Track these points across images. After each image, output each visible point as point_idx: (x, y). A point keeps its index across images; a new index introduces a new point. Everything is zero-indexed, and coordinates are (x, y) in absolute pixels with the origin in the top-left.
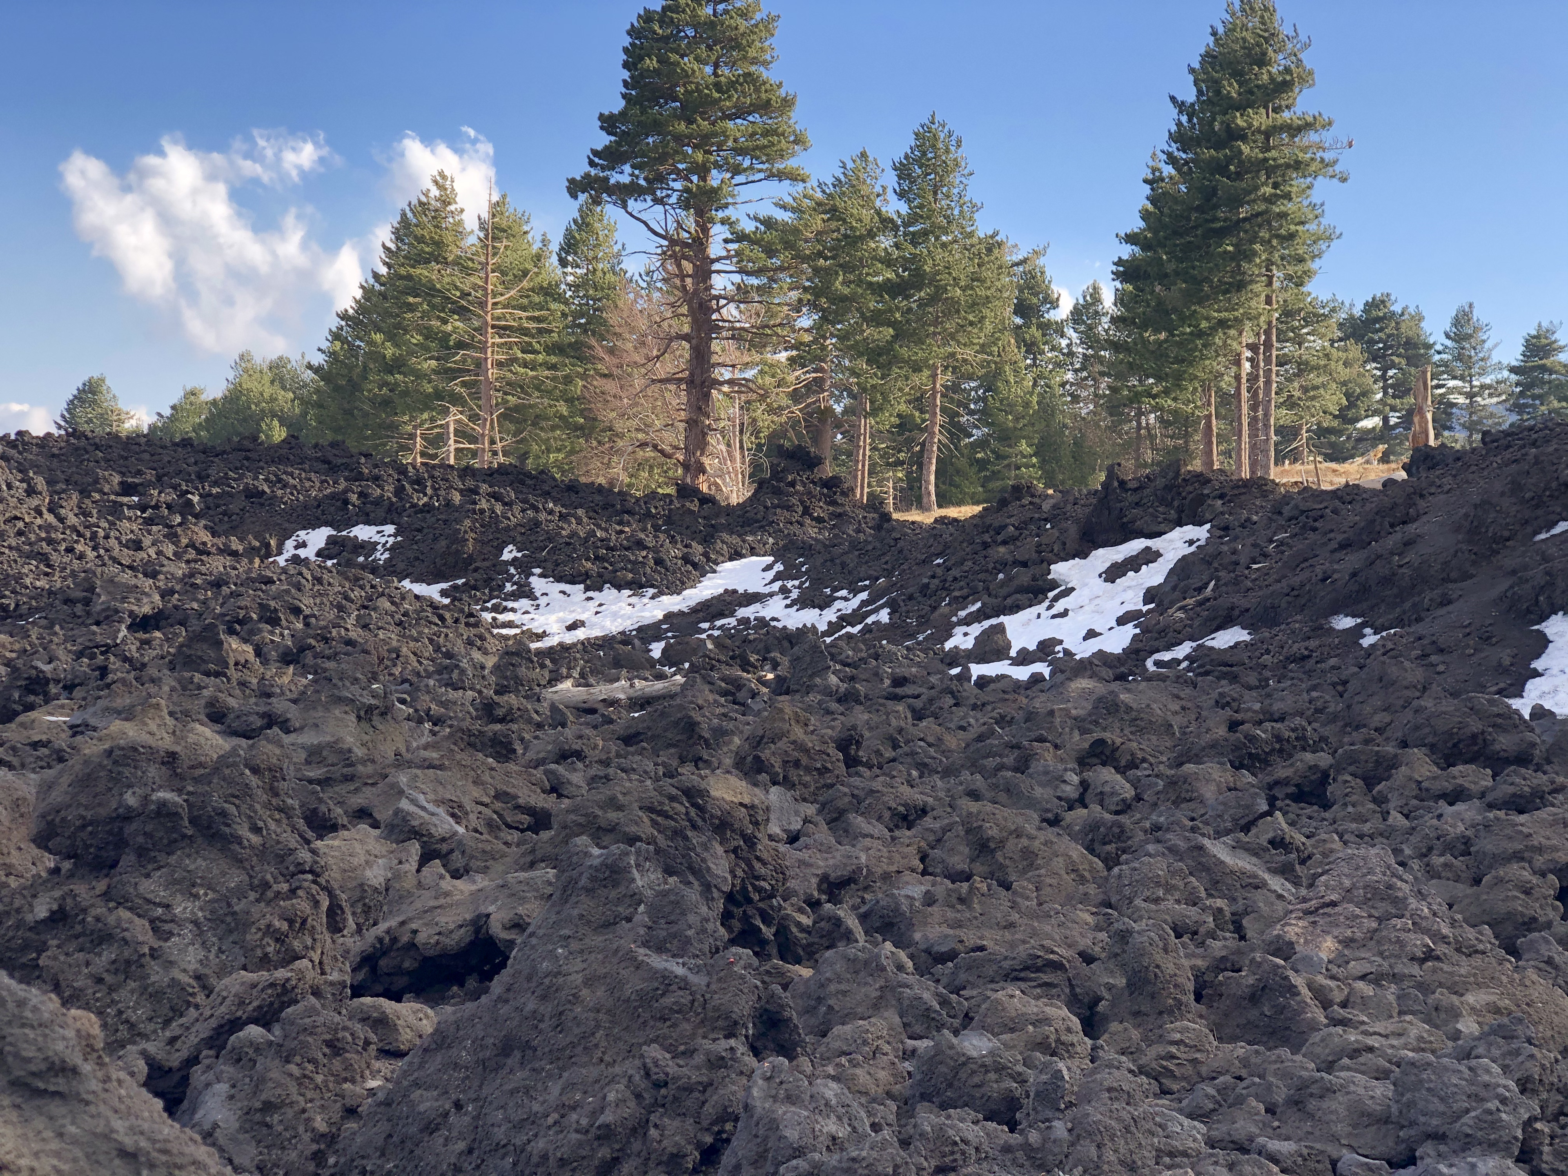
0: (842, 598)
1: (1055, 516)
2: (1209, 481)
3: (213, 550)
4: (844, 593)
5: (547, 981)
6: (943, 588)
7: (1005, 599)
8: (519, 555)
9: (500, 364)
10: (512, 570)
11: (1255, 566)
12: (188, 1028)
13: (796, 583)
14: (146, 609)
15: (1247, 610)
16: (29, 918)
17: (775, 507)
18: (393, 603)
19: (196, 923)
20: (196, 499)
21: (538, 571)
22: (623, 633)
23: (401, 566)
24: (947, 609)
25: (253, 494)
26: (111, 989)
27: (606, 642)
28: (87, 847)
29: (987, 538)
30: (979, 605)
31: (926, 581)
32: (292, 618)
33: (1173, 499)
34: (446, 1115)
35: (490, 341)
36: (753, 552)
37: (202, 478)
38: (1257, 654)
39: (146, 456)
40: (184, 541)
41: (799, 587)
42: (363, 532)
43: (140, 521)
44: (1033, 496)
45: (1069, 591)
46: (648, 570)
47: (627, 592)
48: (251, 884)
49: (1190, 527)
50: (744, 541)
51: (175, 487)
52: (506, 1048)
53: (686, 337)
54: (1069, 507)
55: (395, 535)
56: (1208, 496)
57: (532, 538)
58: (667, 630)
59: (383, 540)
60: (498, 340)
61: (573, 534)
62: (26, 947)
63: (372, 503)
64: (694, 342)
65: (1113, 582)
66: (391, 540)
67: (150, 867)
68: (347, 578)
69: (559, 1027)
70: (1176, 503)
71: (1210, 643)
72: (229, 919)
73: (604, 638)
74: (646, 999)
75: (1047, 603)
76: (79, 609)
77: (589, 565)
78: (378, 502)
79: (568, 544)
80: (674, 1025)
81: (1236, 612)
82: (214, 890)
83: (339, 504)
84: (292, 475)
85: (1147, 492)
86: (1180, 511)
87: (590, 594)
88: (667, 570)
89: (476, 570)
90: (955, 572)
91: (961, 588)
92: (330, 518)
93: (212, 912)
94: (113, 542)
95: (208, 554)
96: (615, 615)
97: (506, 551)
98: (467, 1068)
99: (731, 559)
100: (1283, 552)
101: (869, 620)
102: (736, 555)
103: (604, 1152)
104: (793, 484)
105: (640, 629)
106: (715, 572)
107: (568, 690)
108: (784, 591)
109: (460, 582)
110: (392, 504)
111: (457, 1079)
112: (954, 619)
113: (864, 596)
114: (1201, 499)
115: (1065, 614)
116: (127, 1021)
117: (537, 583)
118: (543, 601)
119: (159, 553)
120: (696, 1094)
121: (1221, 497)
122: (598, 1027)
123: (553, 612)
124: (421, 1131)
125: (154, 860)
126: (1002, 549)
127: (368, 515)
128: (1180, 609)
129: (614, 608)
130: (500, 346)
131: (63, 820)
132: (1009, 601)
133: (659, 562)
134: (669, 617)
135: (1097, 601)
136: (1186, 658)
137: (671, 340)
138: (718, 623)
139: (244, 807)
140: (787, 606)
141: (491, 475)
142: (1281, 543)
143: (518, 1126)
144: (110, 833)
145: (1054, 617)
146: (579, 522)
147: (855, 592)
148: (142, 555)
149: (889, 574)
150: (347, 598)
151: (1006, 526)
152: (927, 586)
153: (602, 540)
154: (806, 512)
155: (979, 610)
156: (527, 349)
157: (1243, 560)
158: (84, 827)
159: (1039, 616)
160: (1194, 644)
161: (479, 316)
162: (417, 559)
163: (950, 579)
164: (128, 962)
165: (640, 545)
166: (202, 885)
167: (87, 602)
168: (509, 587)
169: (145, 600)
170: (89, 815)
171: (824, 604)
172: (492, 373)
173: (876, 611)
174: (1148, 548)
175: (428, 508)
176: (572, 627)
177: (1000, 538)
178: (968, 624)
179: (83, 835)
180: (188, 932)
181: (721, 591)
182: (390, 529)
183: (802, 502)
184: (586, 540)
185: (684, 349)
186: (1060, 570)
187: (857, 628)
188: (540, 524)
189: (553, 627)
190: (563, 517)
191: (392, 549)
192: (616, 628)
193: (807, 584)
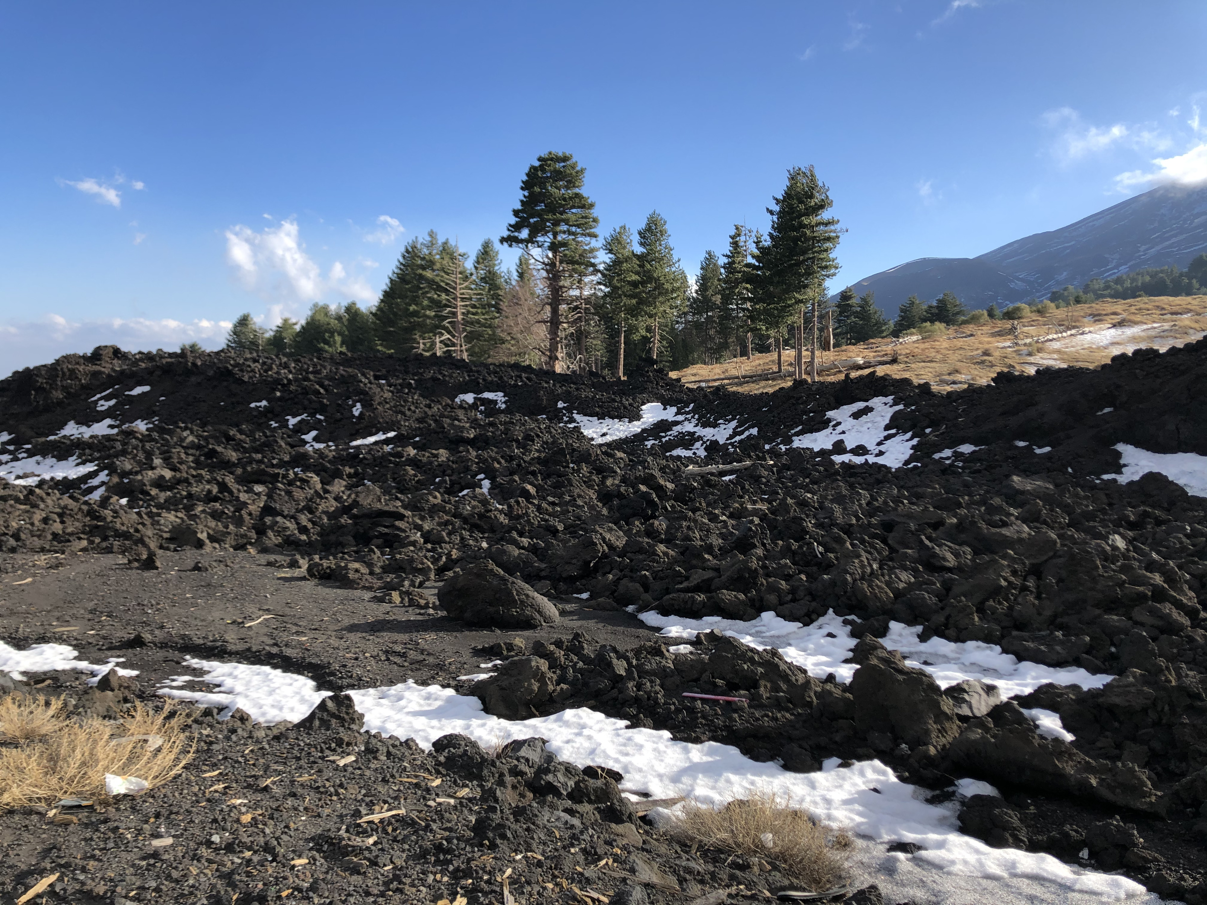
0: (722, 424)
1: (820, 393)
2: (889, 380)
4: (721, 421)
6: (780, 422)
8: (566, 405)
10: (564, 412)
11: (960, 420)
13: (690, 416)
15: (968, 438)
20: (412, 382)
21: (575, 412)
24: (785, 430)
29: (793, 401)
30: (800, 428)
31: (772, 418)
35: (459, 304)
36: (649, 401)
41: (693, 418)
42: (487, 395)
44: (806, 385)
45: (839, 424)
46: (622, 411)
47: (616, 420)
49: (882, 398)
50: (642, 397)
53: (550, 304)
54: (824, 389)
55: (504, 397)
56: (889, 385)
57: (569, 398)
58: (647, 437)
59: (499, 399)
60: (462, 303)
61: (586, 397)
63: (489, 383)
65: (858, 420)
66: (503, 399)
70: (872, 388)
71: (959, 450)
75: (831, 428)
77: (597, 409)
78: (492, 383)
79: (585, 401)
81: (964, 438)
85: (862, 384)
86: (875, 391)
87: (601, 421)
88: (629, 411)
89: (549, 412)
90: (784, 415)
91: (789, 422)
92: (470, 389)
96: (618, 430)
97: (559, 403)
99: (644, 404)
101: (747, 433)
105: (634, 436)
106: (643, 410)
107: (693, 470)
108: (686, 419)
109: (544, 416)
110: (498, 383)
112: (791, 433)
113: (734, 424)
115: (843, 432)
117: (577, 417)
118: (583, 424)
121: (894, 386)
123: (590, 429)
126: (801, 406)
127: (489, 388)
128: (933, 436)
129: (616, 426)
130: (463, 306)
132: (815, 427)
133: (625, 408)
134: (643, 431)
135: (857, 427)
136: (952, 456)
137: (543, 305)
138: (669, 433)
140: (695, 426)
142: (964, 410)
145: (838, 434)
147: (728, 421)
149: (741, 415)
151: (800, 396)
153: (598, 399)
155: (801, 430)
157: (951, 417)
159: (830, 433)
160: (952, 450)
161: (454, 293)
162: (520, 406)
163: (783, 418)
165: (614, 401)
168: (565, 419)
171: (715, 426)
173: (747, 429)
174: (866, 406)
175: (516, 385)
176: (604, 435)
177: (800, 402)
178: (800, 435)
181: (657, 419)
182: (501, 394)
183: (654, 379)
186: (830, 414)
187: (743, 437)
188: (570, 392)
189: (595, 436)
190: (577, 389)
191: (505, 402)
192: (622, 435)
193: (696, 416)
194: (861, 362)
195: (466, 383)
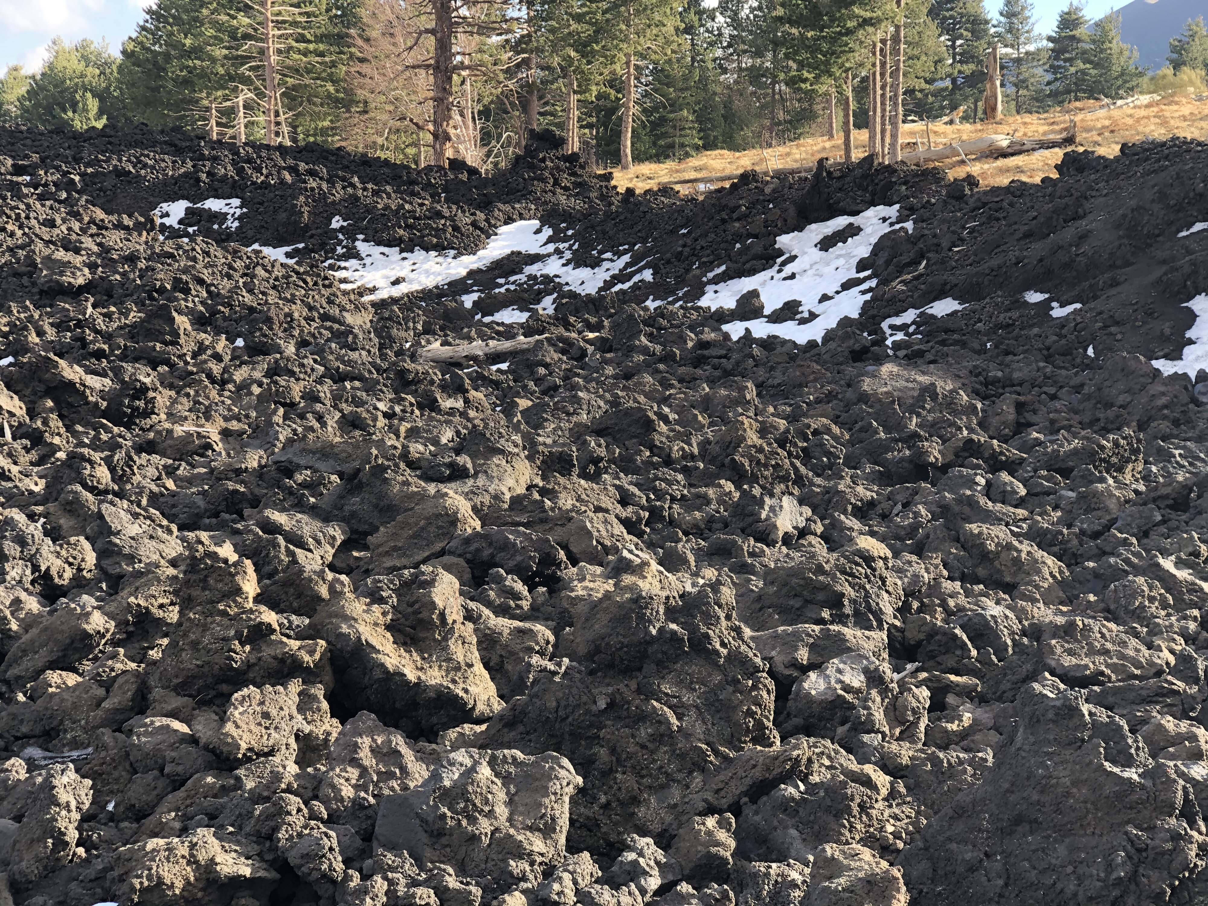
0: (608, 260)
1: (776, 198)
2: (896, 171)
3: (110, 226)
4: (608, 255)
5: (1044, 782)
6: (693, 255)
7: (744, 264)
8: (345, 224)
9: (279, 52)
10: (341, 236)
11: (956, 249)
12: (727, 783)
13: (566, 245)
14: (81, 281)
15: (956, 285)
16: (594, 708)
17: (533, 179)
18: (266, 271)
19: (697, 707)
20: (77, 178)
21: (361, 237)
22: (437, 287)
23: (250, 233)
24: (698, 272)
25: (121, 173)
26: (652, 752)
27: (426, 295)
28: (622, 660)
29: (724, 215)
30: (723, 268)
31: (680, 249)
32: (198, 288)
33: (868, 186)
34: (981, 861)
35: (271, 33)
36: (521, 217)
37: (77, 160)
38: (972, 322)
39: (29, 142)
40: (86, 219)
41: (570, 248)
42: (214, 205)
43: (35, 197)
44: (757, 181)
45: (792, 258)
46: (449, 236)
47: (433, 253)
48: (726, 681)
49: (881, 207)
50: (513, 208)
51: (58, 168)
52: (1018, 820)
53: (433, 32)
54: (786, 190)
55: (241, 207)
56: (895, 183)
57: (354, 210)
58: (472, 285)
59: (232, 211)
60: (277, 32)
61: (387, 207)
62: (591, 726)
63: (218, 180)
64: (439, 35)
65: (827, 251)
66: (238, 212)
67: (665, 672)
68: (228, 251)
69: (1059, 811)
70: (870, 188)
71: (929, 311)
72: (717, 704)
73: (423, 291)
74: (1120, 796)
75: (776, 268)
76: (25, 280)
77: (401, 232)
78: (224, 179)
79: (383, 215)
80: (1139, 812)
81: (948, 287)
82: (705, 686)
83: (192, 181)
84: (148, 156)
85: (848, 179)
86: (873, 194)
87: (404, 255)
88: (462, 235)
89: (312, 236)
90: (702, 242)
91: (708, 256)
92: (185, 192)
93: (706, 700)
94: (34, 222)
95: (107, 229)
96: (427, 273)
97: (334, 220)
98: (988, 832)
99: (506, 223)
100: (976, 238)
101: (636, 278)
102: (509, 220)
103: (1116, 893)
104: (543, 160)
105: (450, 284)
106: (496, 234)
107: (438, 349)
108: (558, 252)
109: (301, 246)
110: (235, 181)
111: (982, 838)
112: (704, 279)
113: (626, 258)
114: (890, 185)
115: (793, 276)
116: (666, 772)
117: (362, 247)
118: (368, 261)
119: (69, 229)
120: (1167, 857)
121: (905, 183)
122: (1088, 812)
123: (377, 269)
124: (967, 871)
125: (667, 667)
126: (737, 225)
127: (216, 190)
128: (900, 282)
129: (426, 266)
130: (280, 37)
131: (608, 644)
132: (747, 266)
133: (456, 228)
134: (471, 274)
135: (816, 267)
136: (914, 322)
137: (420, 34)
138: (512, 279)
139: (717, 631)
140: (564, 265)
141: (300, 152)
142: (972, 230)
143: (1043, 872)
144: (639, 652)
145: (785, 279)
146: (389, 197)
147: (620, 254)
148: (56, 231)
149: (644, 241)
150: (231, 267)
151: (740, 206)
152: (681, 253)
153: (409, 212)
154: (556, 183)
155: (724, 272)
156: (301, 39)
157: (945, 244)
158: (621, 648)
159: (772, 278)
160: (918, 311)
161: (262, 13)
162: (263, 227)
163: (698, 247)
164: (662, 735)
165: (439, 215)
166: (697, 683)
167: (30, 275)
168: (340, 250)
169: (79, 273)
170: (626, 641)
171: (595, 264)
172: (274, 58)
173: (639, 271)
174: (851, 225)
175: (265, 185)
176: (396, 282)
177: (735, 216)
178: (716, 284)
179: (621, 653)
180: (693, 712)
181: (508, 251)
182: (236, 202)
183: (553, 175)
184: (397, 211)
185: (430, 42)
186: (784, 241)
187: (627, 286)
188: (357, 199)
189: (381, 283)
190: (376, 193)
191: (240, 218)
192: (429, 282)
193: (576, 247)
194: (1005, 143)
195: (176, 180)
